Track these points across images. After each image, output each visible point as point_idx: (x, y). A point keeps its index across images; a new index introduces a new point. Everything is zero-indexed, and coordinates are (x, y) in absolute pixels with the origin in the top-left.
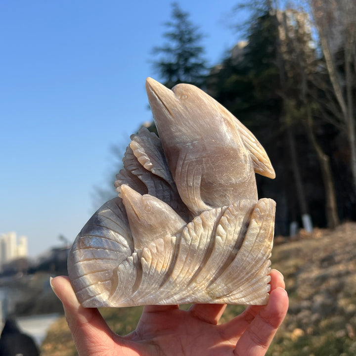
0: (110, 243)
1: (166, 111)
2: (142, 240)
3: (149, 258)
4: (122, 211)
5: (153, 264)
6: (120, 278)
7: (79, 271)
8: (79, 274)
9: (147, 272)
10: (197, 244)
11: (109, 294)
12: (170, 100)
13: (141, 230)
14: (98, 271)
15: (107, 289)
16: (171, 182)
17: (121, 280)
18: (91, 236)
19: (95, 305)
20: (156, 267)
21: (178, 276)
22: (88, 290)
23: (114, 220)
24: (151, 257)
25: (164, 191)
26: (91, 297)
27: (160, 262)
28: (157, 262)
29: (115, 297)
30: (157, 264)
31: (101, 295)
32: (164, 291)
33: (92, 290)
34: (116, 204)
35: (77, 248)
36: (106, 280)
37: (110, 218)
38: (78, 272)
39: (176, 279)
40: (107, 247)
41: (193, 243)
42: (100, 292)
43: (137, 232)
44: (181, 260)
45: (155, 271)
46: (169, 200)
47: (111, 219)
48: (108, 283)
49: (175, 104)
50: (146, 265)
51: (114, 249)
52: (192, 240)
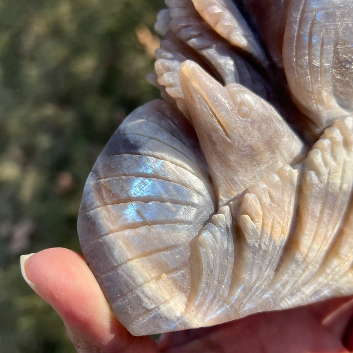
0: (171, 188)
2: (236, 178)
3: (258, 214)
4: (175, 124)
5: (266, 227)
6: (208, 262)
7: (116, 253)
8: (116, 261)
9: (257, 245)
10: (338, 181)
11: (185, 299)
13: (233, 158)
14: (159, 250)
15: (182, 289)
17: (209, 266)
18: (125, 175)
19: (159, 327)
20: (271, 233)
21: (310, 249)
22: (141, 295)
23: (166, 142)
24: (261, 213)
26: (148, 311)
27: (279, 223)
28: (273, 223)
29: (201, 304)
30: (272, 227)
31: (172, 304)
32: (288, 282)
33: (150, 293)
34: (158, 113)
35: (98, 203)
36: (176, 269)
37: (157, 137)
38: (112, 255)
39: (307, 255)
40: (165, 196)
41: (331, 181)
42: (168, 298)
43: (225, 162)
44: (313, 217)
45: (270, 240)
47: (160, 139)
48: (183, 275)
50: (254, 231)
51: (180, 199)
52: (329, 173)
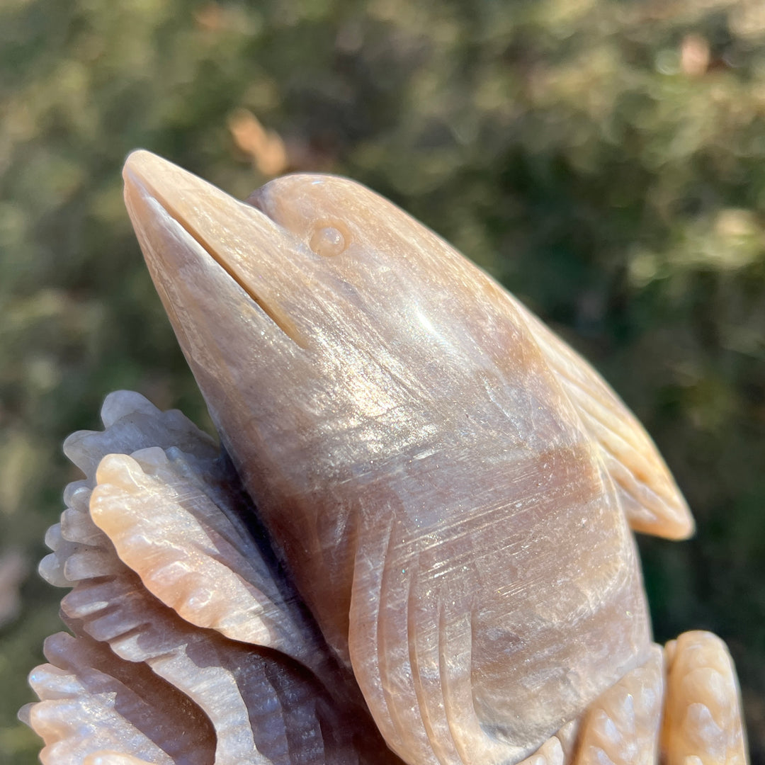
1: (262, 317)
12: (266, 258)
16: (319, 657)
25: (287, 709)
46: (321, 750)
49: (297, 279)
